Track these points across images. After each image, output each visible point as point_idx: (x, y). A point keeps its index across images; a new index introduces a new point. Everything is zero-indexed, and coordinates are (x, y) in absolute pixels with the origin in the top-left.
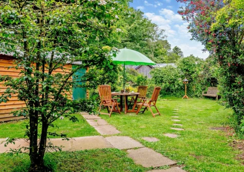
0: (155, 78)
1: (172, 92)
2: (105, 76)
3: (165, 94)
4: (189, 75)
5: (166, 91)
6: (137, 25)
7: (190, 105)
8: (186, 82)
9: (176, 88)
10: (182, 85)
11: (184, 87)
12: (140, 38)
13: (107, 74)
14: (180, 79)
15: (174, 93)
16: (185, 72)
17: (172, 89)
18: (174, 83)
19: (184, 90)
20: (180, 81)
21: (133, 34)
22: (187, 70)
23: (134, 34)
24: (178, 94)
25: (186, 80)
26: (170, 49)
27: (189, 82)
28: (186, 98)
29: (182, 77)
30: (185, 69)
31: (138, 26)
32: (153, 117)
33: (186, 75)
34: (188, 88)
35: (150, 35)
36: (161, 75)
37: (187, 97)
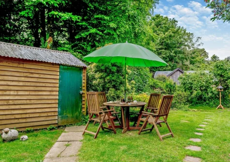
0: (184, 84)
1: (205, 101)
2: (106, 80)
3: (197, 103)
4: (224, 81)
5: (198, 99)
6: (171, 33)
7: (224, 119)
8: (221, 89)
9: (209, 96)
10: (216, 93)
11: (219, 95)
12: (174, 46)
13: (108, 78)
14: (214, 86)
15: (207, 102)
16: (219, 77)
17: (205, 98)
18: (207, 90)
19: (219, 98)
20: (214, 88)
21: (167, 42)
22: (221, 76)
23: (169, 42)
24: (211, 103)
25: (220, 87)
26: (208, 57)
27: (225, 89)
28: (220, 108)
29: (216, 84)
30: (219, 75)
31: (173, 34)
32: (160, 140)
33: (220, 81)
34: (223, 96)
35: (186, 44)
36: (190, 81)
37: (222, 107)
